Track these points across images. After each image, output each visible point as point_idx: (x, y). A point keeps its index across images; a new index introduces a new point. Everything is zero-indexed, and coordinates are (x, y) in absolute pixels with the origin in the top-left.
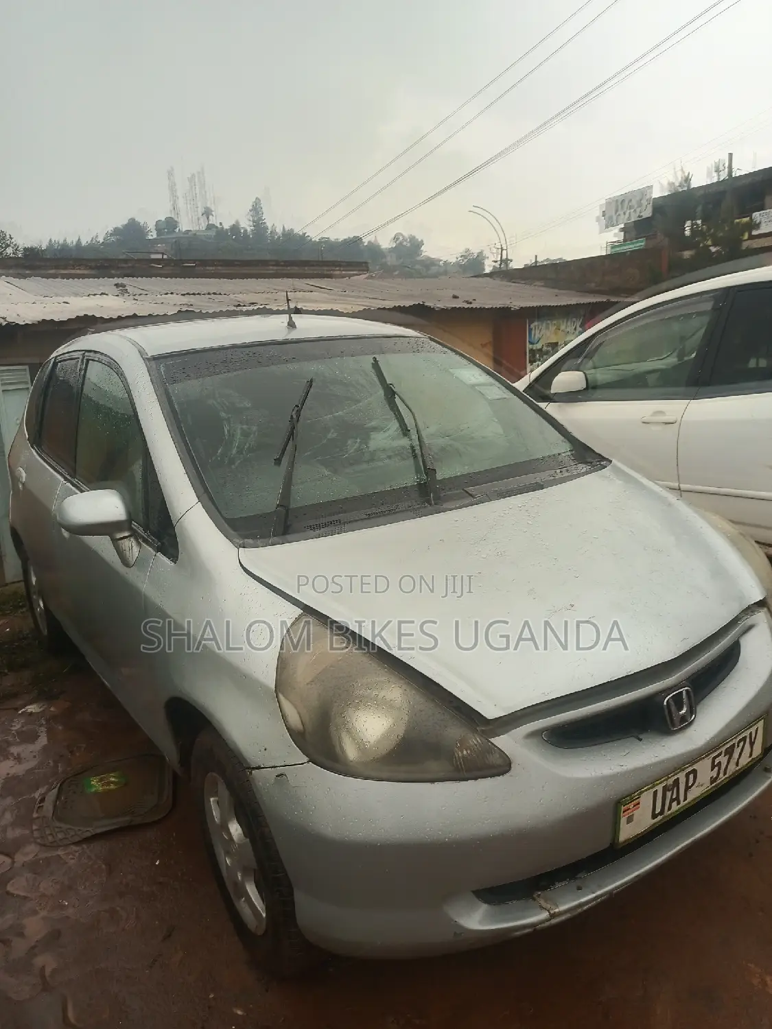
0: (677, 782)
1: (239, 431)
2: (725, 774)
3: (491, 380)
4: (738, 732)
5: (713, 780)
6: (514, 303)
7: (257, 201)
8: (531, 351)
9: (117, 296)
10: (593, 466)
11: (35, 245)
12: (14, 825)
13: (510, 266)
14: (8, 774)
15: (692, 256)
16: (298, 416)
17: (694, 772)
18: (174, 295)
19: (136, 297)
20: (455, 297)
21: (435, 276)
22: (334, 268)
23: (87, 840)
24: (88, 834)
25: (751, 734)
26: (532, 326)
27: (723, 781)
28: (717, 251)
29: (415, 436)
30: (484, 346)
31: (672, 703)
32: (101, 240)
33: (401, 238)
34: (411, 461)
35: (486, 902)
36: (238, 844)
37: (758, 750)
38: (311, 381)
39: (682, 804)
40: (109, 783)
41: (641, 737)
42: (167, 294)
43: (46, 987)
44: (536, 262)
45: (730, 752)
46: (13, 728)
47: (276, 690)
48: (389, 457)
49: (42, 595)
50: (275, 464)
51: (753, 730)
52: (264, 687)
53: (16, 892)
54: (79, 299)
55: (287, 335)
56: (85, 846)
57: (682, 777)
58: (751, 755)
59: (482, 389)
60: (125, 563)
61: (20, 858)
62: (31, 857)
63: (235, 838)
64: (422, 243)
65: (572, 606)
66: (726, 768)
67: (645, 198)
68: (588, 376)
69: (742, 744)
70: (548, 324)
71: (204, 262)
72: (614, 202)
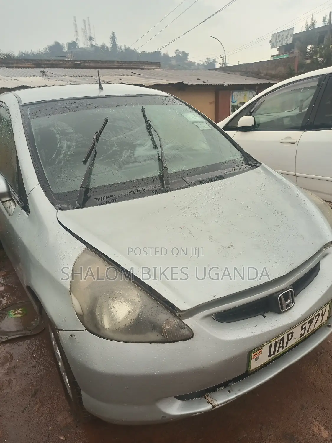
0: (282, 339)
1: (65, 146)
2: (308, 331)
3: (204, 120)
4: (316, 312)
5: (301, 335)
6: (226, 83)
7: (113, 33)
8: (233, 106)
9: (40, 77)
10: (252, 166)
13: (227, 65)
15: (310, 62)
16: (98, 137)
17: (292, 333)
18: (67, 76)
19: (49, 77)
20: (198, 79)
21: (193, 70)
22: (144, 65)
25: (322, 311)
26: (234, 94)
27: (306, 335)
28: (321, 60)
29: (159, 149)
30: (210, 103)
31: (283, 298)
33: (178, 52)
35: (179, 399)
37: (325, 318)
38: (107, 119)
39: (285, 348)
41: (265, 315)
42: (64, 76)
45: (311, 321)
47: (70, 291)
48: (145, 161)
50: (83, 163)
51: (324, 310)
52: (65, 289)
54: (22, 78)
55: (100, 93)
57: (285, 336)
58: (322, 321)
59: (198, 125)
60: (9, 213)
64: (187, 55)
65: (232, 246)
66: (309, 329)
67: (290, 34)
68: (255, 119)
69: (317, 317)
70: (241, 93)
71: (85, 61)
72: (275, 35)
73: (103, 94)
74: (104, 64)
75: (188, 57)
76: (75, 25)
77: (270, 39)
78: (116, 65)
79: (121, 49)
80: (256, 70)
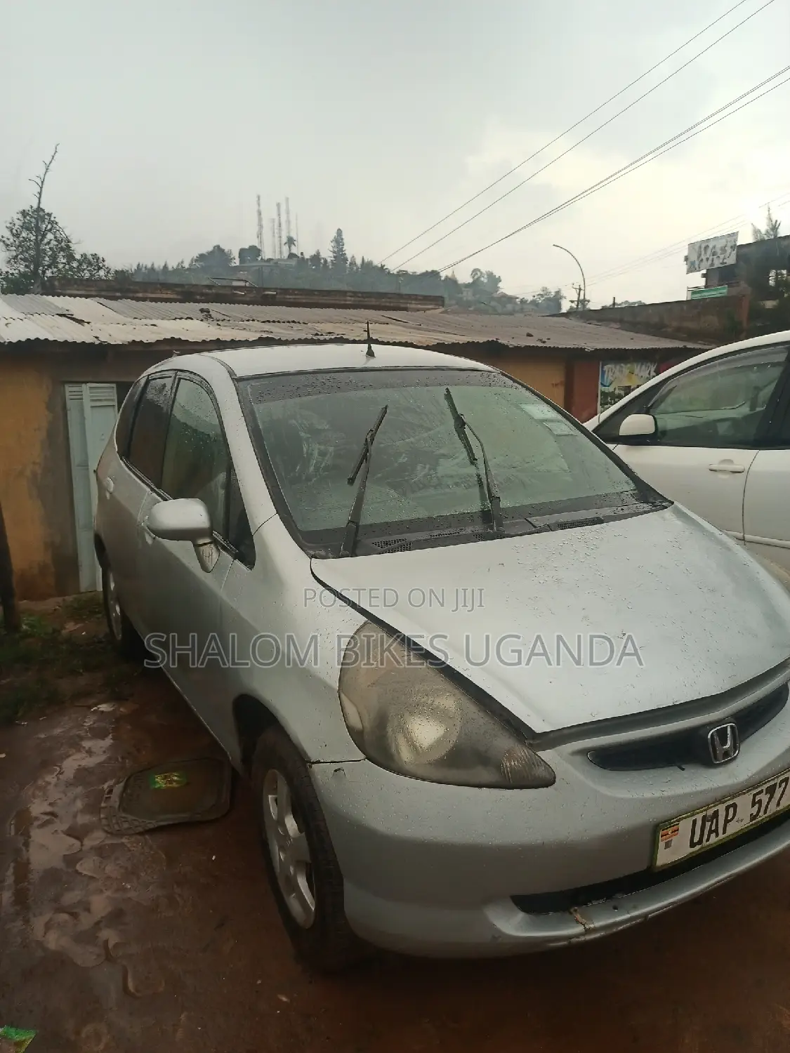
0: (716, 814)
1: (316, 453)
2: (765, 812)
3: (560, 417)
4: (779, 773)
5: (753, 817)
6: (589, 344)
7: (339, 232)
8: (603, 393)
9: (202, 320)
10: (655, 506)
11: (125, 268)
12: (83, 811)
13: (587, 307)
14: (79, 766)
15: (774, 306)
16: (372, 440)
17: (735, 806)
18: (256, 322)
19: (219, 323)
20: (529, 335)
21: (511, 313)
22: (410, 302)
23: (151, 831)
24: (151, 826)
26: (606, 368)
27: (763, 819)
29: (482, 466)
30: (555, 385)
31: (716, 738)
32: (186, 265)
33: (479, 274)
34: (476, 490)
35: (524, 910)
36: (293, 839)
38: (386, 408)
39: (721, 836)
40: (171, 782)
41: (683, 766)
42: (248, 321)
43: (109, 957)
44: (614, 304)
45: (771, 791)
46: (85, 724)
47: (339, 691)
48: (457, 484)
49: (119, 600)
50: (349, 483)
52: (327, 687)
53: (85, 873)
54: (165, 322)
55: (366, 363)
56: (147, 837)
57: (721, 808)
59: (550, 425)
60: (204, 568)
61: (88, 843)
62: (97, 842)
63: (291, 833)
64: (499, 280)
65: (624, 634)
66: (767, 807)
67: (729, 244)
68: (658, 420)
69: (784, 785)
70: (622, 367)
71: (285, 291)
72: (697, 248)
73: (372, 363)
74: (325, 298)
75: (500, 285)
76: (260, 213)
77: (686, 254)
78: (350, 300)
79: (353, 263)
80: (656, 319)
